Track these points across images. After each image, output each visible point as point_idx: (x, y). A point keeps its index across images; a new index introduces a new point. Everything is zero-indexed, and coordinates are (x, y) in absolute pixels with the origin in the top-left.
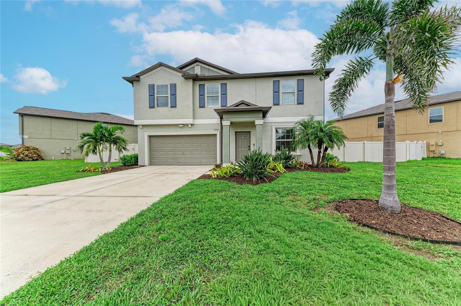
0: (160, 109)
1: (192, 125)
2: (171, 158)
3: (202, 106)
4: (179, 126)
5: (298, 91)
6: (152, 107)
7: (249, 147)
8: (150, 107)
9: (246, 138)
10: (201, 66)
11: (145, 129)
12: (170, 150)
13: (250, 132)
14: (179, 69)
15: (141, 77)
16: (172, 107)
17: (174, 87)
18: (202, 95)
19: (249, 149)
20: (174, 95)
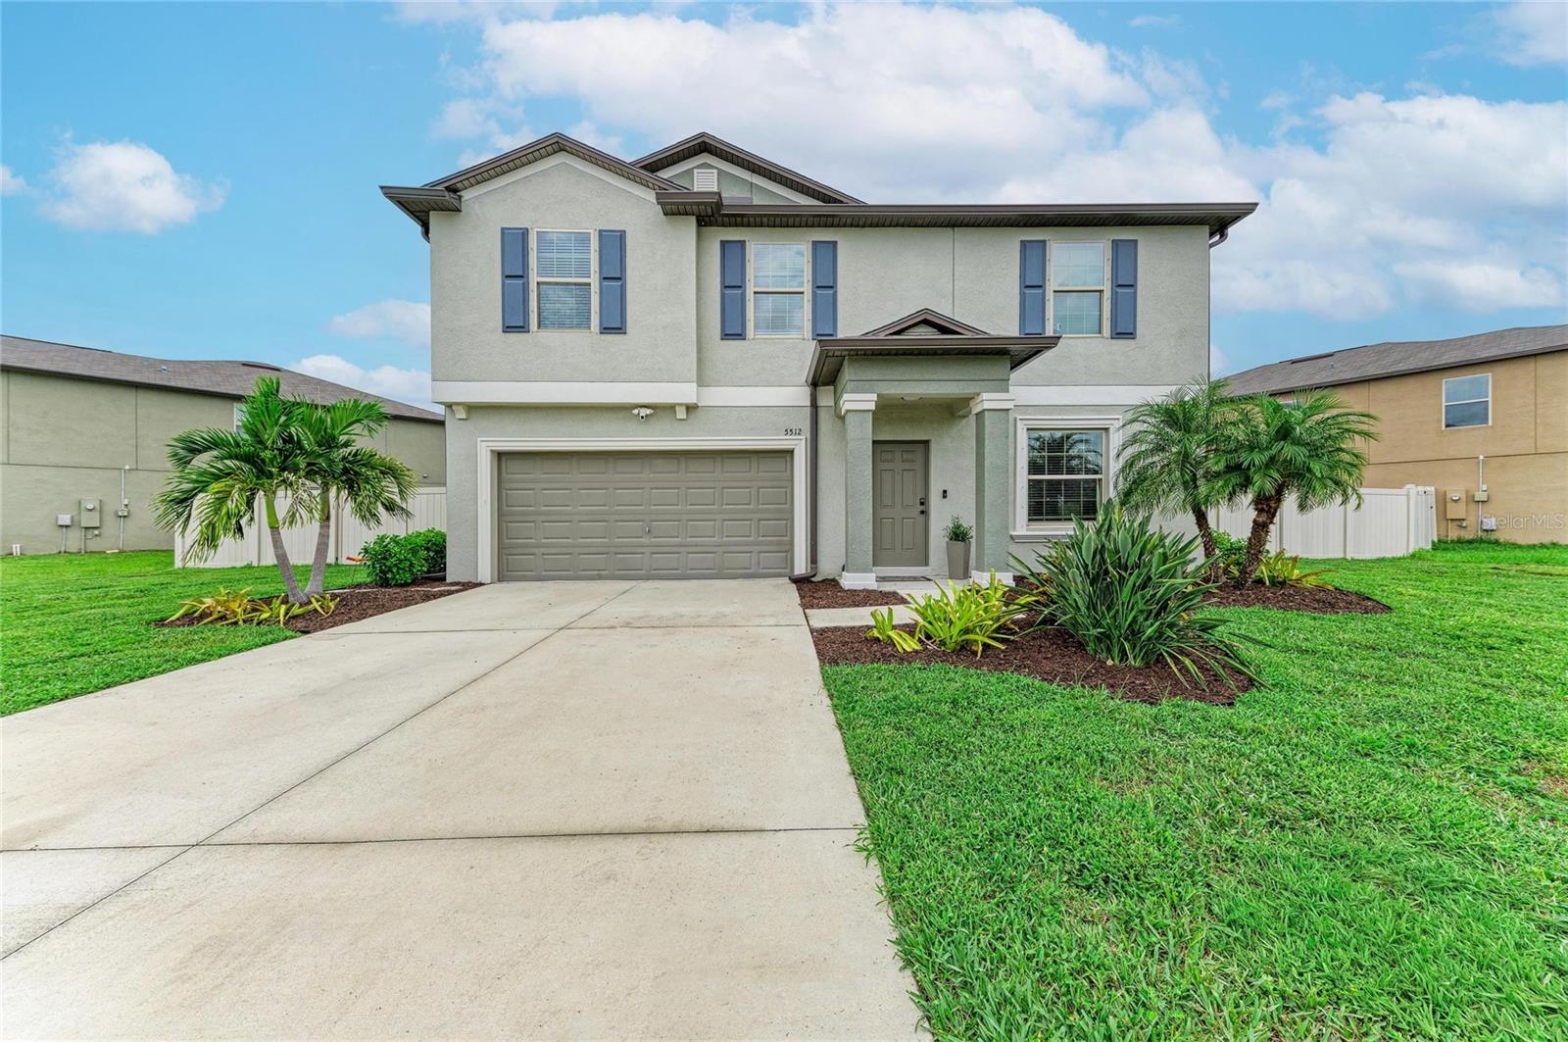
0: (552, 337)
1: (690, 408)
2: (594, 550)
3: (733, 332)
4: (636, 411)
5: (1117, 285)
6: (515, 325)
7: (922, 504)
8: (508, 329)
9: (907, 466)
10: (720, 172)
11: (481, 422)
12: (592, 513)
13: (926, 443)
14: (643, 167)
15: (467, 195)
16: (606, 330)
17: (614, 244)
18: (733, 286)
19: (922, 512)
20: (614, 277)
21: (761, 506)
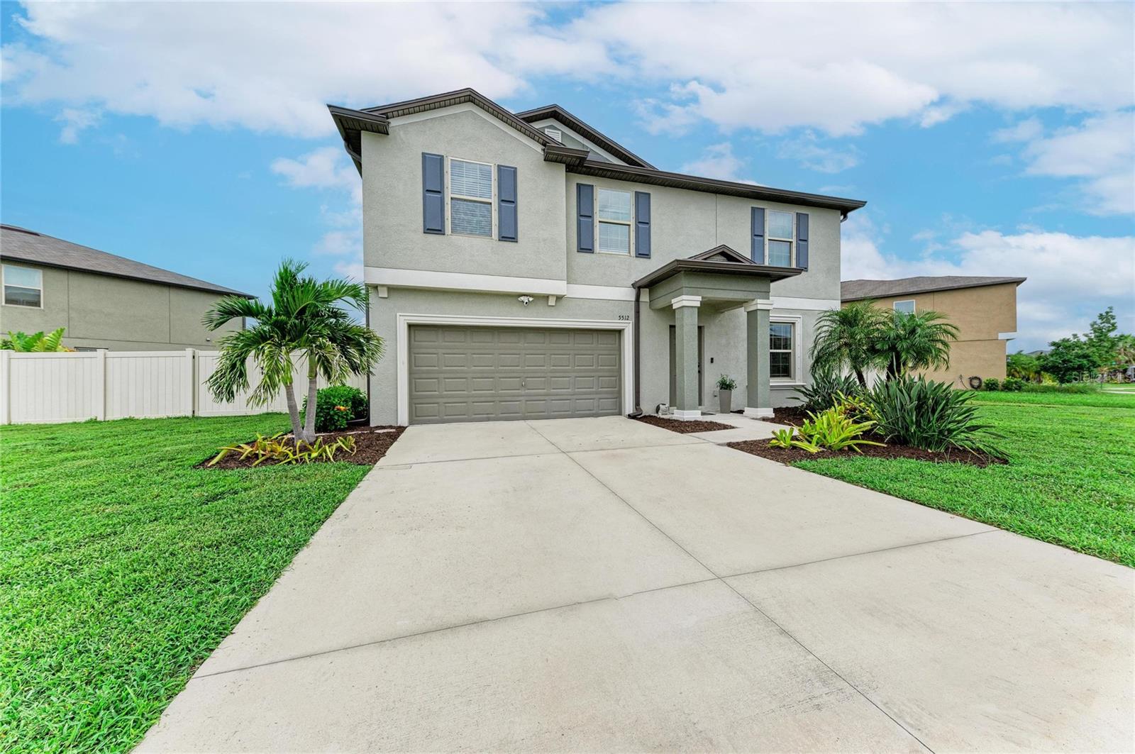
0: (462, 240)
1: (559, 298)
2: (483, 399)
3: (585, 247)
4: (522, 298)
5: (799, 239)
6: (434, 228)
8: (428, 231)
10: (563, 133)
11: (399, 301)
12: (482, 372)
13: (701, 328)
14: (523, 119)
15: (394, 123)
16: (503, 238)
17: (508, 177)
18: (585, 215)
20: (509, 200)
21: (599, 368)
